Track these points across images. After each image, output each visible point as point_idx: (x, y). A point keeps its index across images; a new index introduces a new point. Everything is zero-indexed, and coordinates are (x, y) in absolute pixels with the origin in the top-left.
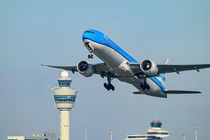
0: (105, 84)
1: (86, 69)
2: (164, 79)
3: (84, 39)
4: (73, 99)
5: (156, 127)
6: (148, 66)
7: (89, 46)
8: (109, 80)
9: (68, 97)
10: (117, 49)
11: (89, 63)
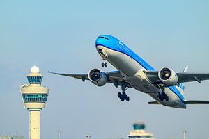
0: (119, 94)
1: (98, 78)
2: (183, 88)
3: (97, 45)
4: (44, 98)
5: (140, 129)
6: (167, 75)
7: (102, 53)
8: (123, 89)
9: (39, 96)
10: (134, 56)
11: (101, 71)
